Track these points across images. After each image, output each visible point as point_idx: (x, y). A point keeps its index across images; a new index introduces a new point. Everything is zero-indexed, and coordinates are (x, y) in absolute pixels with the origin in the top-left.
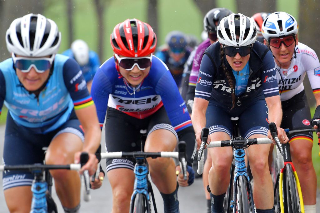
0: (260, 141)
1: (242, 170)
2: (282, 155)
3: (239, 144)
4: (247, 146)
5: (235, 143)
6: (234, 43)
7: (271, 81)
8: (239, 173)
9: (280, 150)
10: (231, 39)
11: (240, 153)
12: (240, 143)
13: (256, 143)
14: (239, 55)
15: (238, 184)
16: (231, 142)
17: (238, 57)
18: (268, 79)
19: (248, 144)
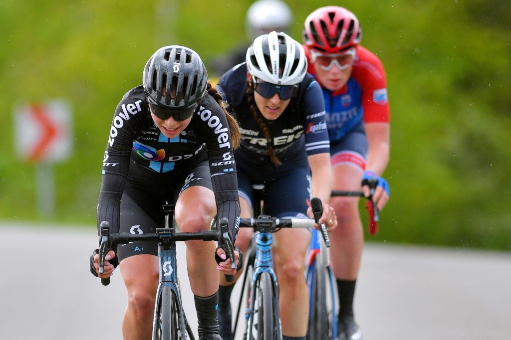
0: (296, 224)
1: (265, 265)
2: (328, 247)
3: (264, 225)
4: (277, 229)
5: (259, 223)
6: (274, 79)
7: (318, 131)
8: (262, 269)
9: (325, 240)
10: (271, 72)
11: (264, 239)
12: (266, 223)
13: (289, 225)
14: (278, 98)
15: (258, 285)
16: (253, 221)
17: (275, 100)
18: (313, 129)
19: (278, 226)
